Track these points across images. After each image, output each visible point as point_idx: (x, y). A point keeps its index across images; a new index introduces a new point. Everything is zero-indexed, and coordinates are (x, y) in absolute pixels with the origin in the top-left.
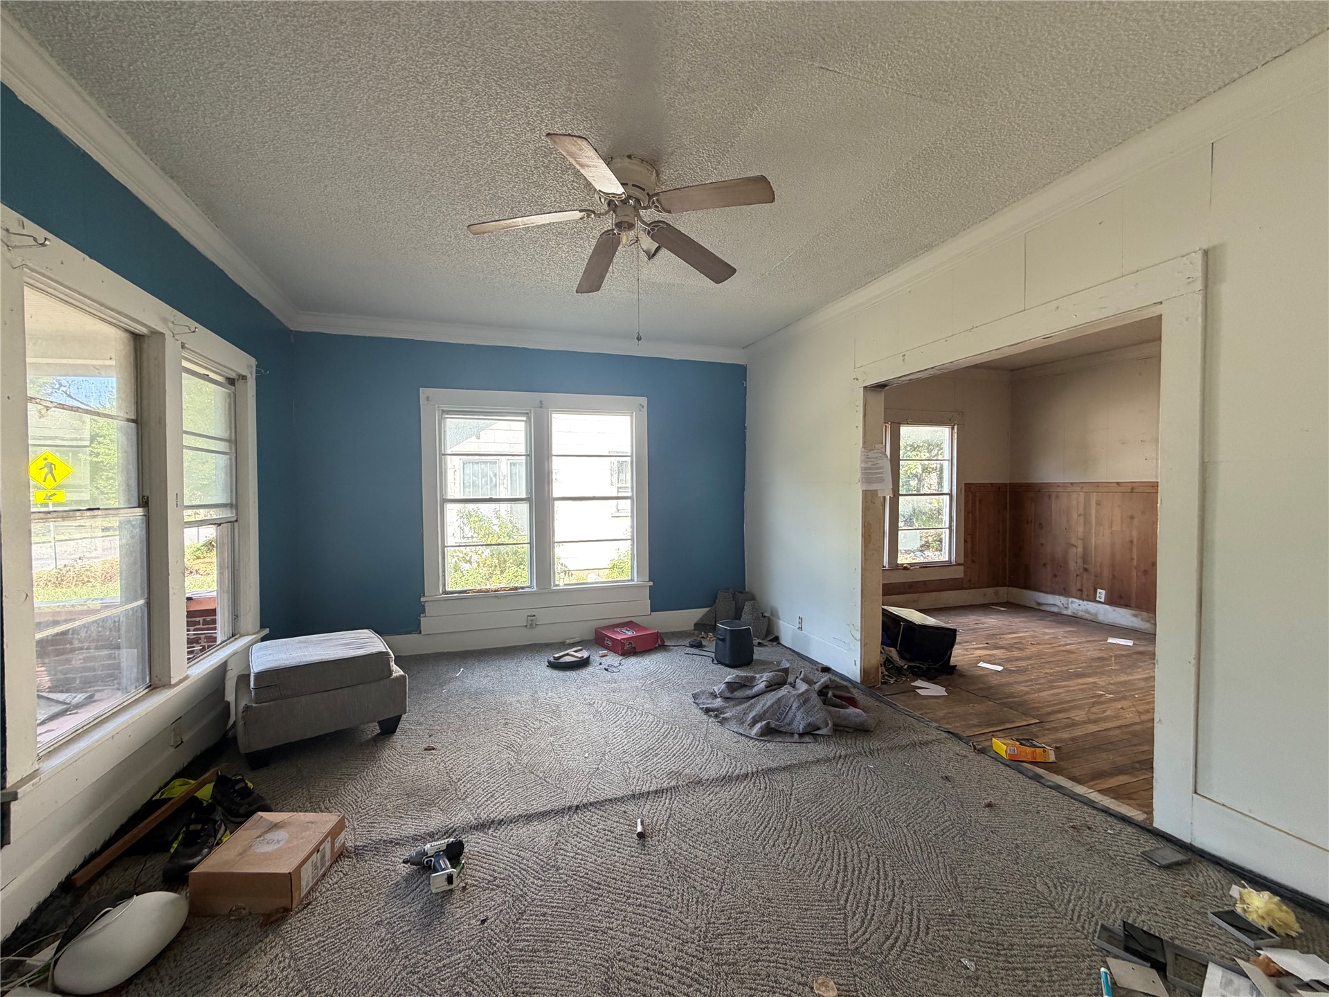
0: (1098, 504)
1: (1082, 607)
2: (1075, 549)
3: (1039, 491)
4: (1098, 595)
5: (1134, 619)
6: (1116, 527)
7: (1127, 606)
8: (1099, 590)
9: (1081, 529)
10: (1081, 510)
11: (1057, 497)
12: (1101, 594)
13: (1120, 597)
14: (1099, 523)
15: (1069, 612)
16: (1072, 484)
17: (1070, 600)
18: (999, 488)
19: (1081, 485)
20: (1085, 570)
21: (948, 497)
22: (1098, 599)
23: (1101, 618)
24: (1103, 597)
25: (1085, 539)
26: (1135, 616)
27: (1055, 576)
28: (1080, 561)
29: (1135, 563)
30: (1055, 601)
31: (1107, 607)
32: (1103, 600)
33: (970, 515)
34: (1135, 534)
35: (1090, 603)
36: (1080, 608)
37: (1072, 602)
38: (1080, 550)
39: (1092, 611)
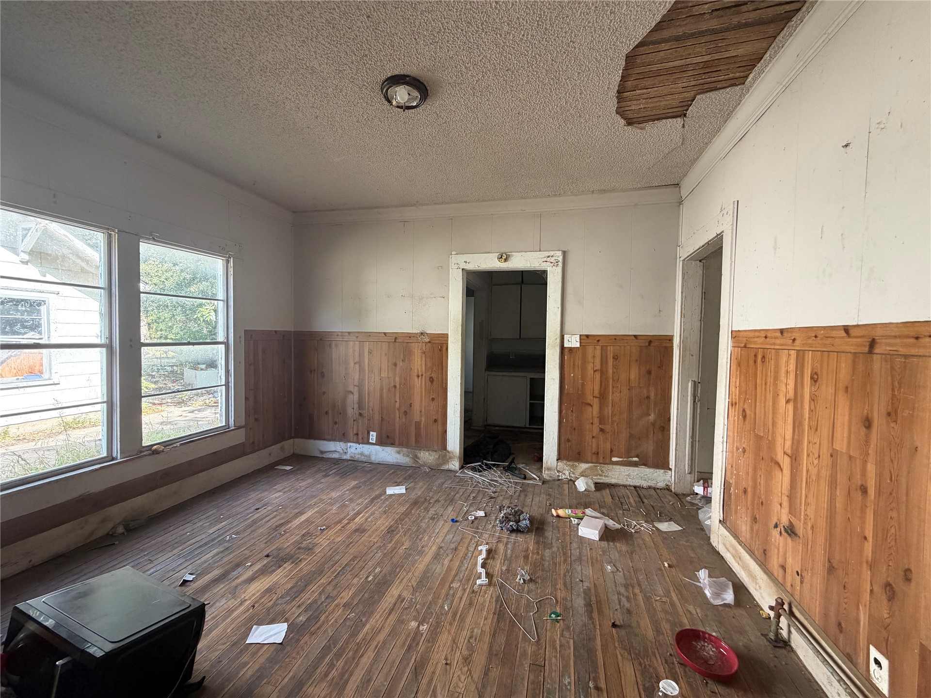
0: (370, 352)
1: (359, 450)
2: (351, 396)
3: (321, 340)
4: (371, 437)
5: (398, 456)
6: (384, 374)
7: (392, 444)
8: (371, 433)
9: (357, 377)
10: (357, 360)
11: (336, 346)
12: (373, 436)
13: (388, 437)
14: (371, 371)
15: (347, 457)
16: (349, 333)
17: (349, 444)
18: (284, 336)
19: (357, 335)
20: (361, 414)
21: (223, 346)
22: (371, 441)
23: (374, 459)
24: (375, 438)
25: (360, 387)
26: (399, 453)
27: (336, 423)
28: (356, 406)
29: (397, 405)
30: (335, 448)
31: (378, 447)
32: (374, 442)
33: (252, 367)
34: (397, 379)
35: (364, 446)
36: (356, 452)
37: (350, 447)
38: (356, 396)
39: (366, 453)
